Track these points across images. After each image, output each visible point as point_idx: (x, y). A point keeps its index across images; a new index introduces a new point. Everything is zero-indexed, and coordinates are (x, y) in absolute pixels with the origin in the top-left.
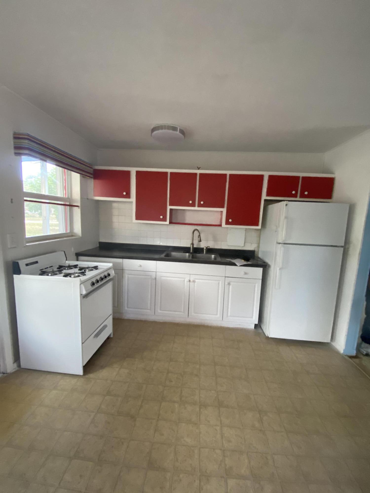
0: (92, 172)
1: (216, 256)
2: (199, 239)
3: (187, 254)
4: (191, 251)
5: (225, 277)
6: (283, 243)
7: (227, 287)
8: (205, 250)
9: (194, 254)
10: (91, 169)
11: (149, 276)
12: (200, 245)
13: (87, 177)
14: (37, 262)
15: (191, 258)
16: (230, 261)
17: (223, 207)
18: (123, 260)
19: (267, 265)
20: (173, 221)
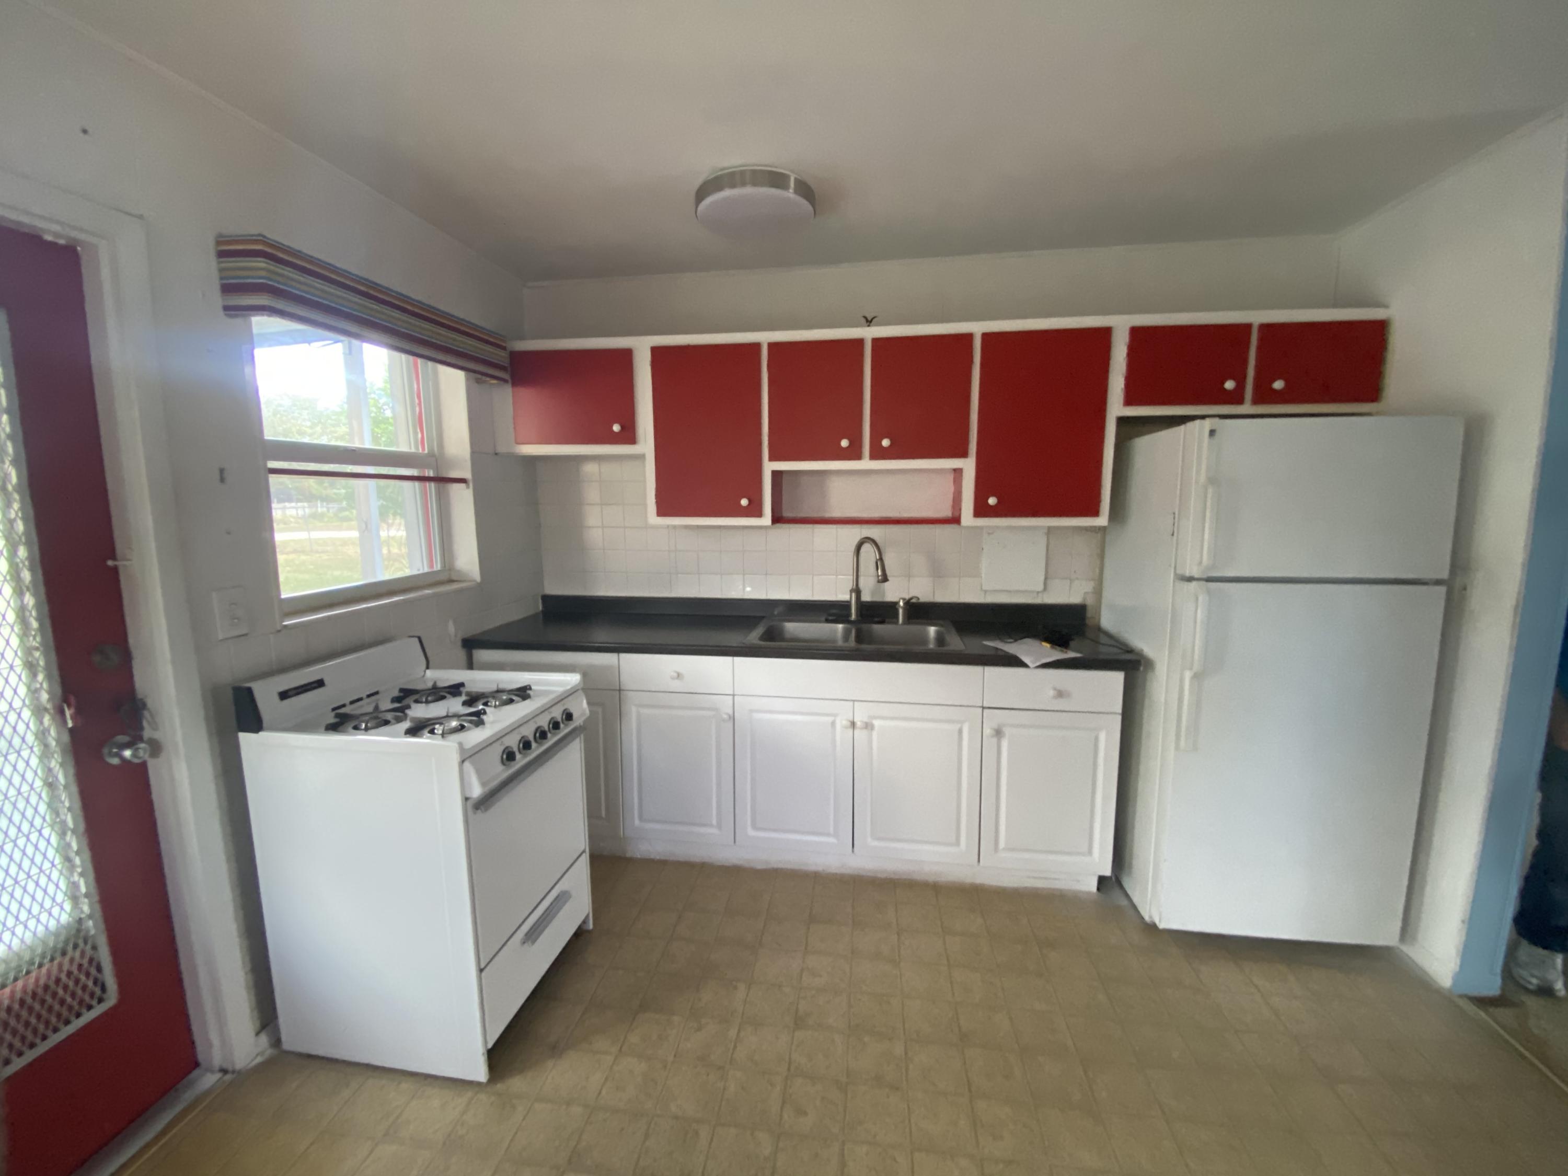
0: (506, 362)
1: (942, 629)
2: (880, 574)
3: (840, 626)
4: (853, 617)
5: (983, 708)
6: (1205, 576)
7: (989, 743)
8: (901, 611)
9: (865, 626)
10: (503, 353)
11: (709, 709)
12: (884, 594)
13: (488, 379)
14: (320, 683)
15: (852, 643)
16: (997, 649)
17: (964, 454)
18: (619, 656)
19: (1143, 662)
20: (787, 514)
